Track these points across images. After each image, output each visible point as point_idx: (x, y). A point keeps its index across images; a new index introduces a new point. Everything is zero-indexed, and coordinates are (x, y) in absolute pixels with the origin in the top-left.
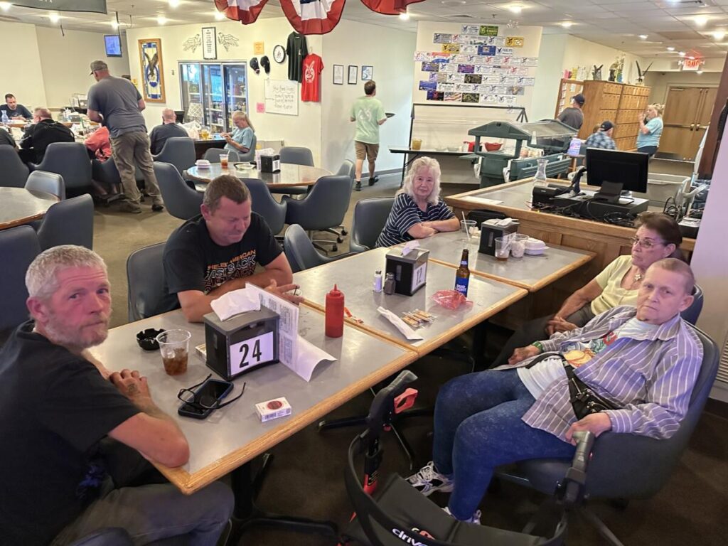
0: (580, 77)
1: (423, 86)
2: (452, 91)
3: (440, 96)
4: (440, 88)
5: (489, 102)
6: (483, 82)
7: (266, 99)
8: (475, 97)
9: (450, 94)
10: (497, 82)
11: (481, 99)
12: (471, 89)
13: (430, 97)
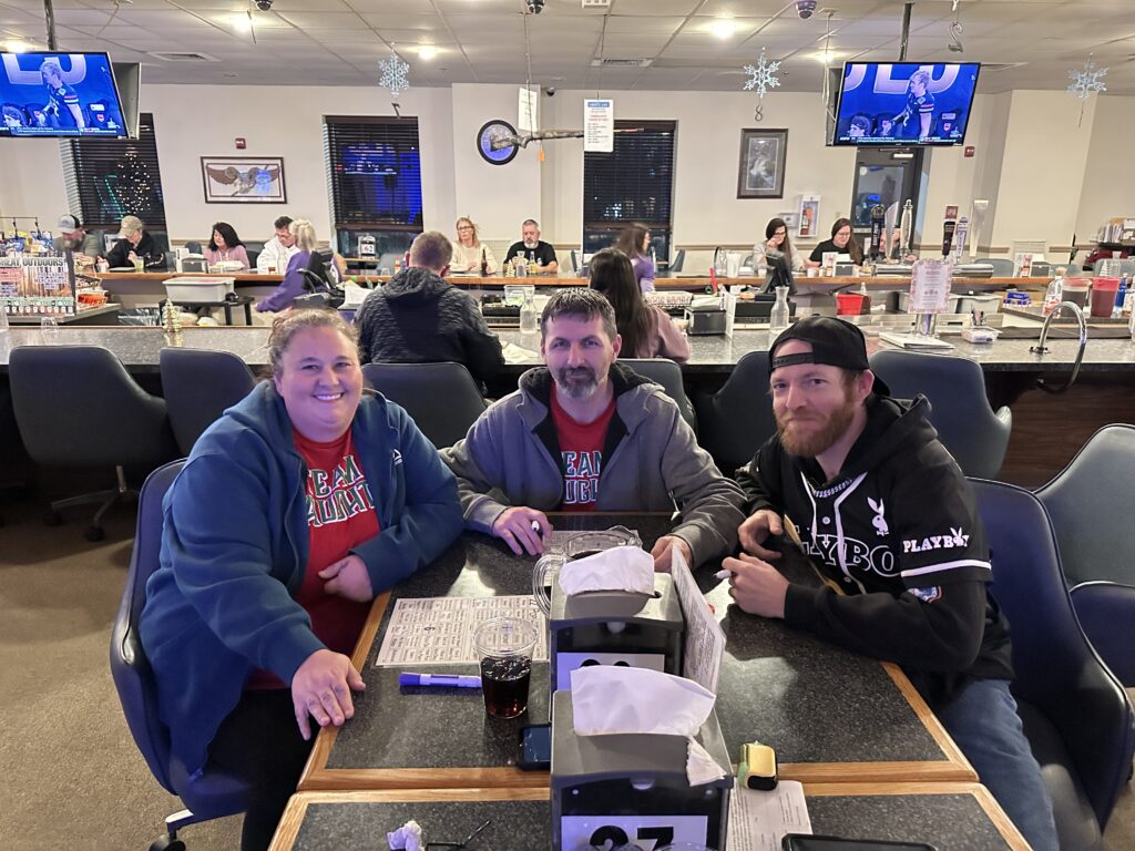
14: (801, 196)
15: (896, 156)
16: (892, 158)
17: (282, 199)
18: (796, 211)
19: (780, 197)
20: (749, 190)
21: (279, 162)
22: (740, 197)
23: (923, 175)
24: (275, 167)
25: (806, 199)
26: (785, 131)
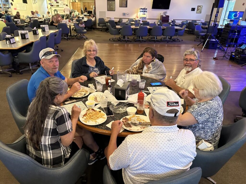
0: (71, 2)
1: (49, 4)
2: (54, 4)
3: (53, 6)
4: (52, 4)
5: (61, 6)
6: (59, 3)
7: (17, 7)
8: (58, 6)
9: (54, 5)
10: (61, 3)
11: (59, 6)
12: (57, 4)
13: (51, 6)
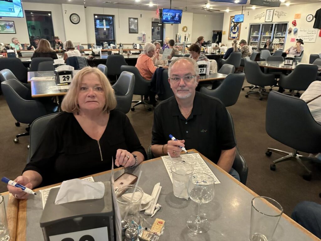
14: (142, 33)
15: (159, 25)
16: (158, 25)
17: (15, 33)
18: (141, 36)
19: (138, 33)
20: (131, 31)
21: (13, 22)
22: (130, 33)
23: (164, 29)
24: (12, 24)
25: (143, 34)
26: (137, 18)
